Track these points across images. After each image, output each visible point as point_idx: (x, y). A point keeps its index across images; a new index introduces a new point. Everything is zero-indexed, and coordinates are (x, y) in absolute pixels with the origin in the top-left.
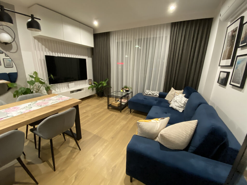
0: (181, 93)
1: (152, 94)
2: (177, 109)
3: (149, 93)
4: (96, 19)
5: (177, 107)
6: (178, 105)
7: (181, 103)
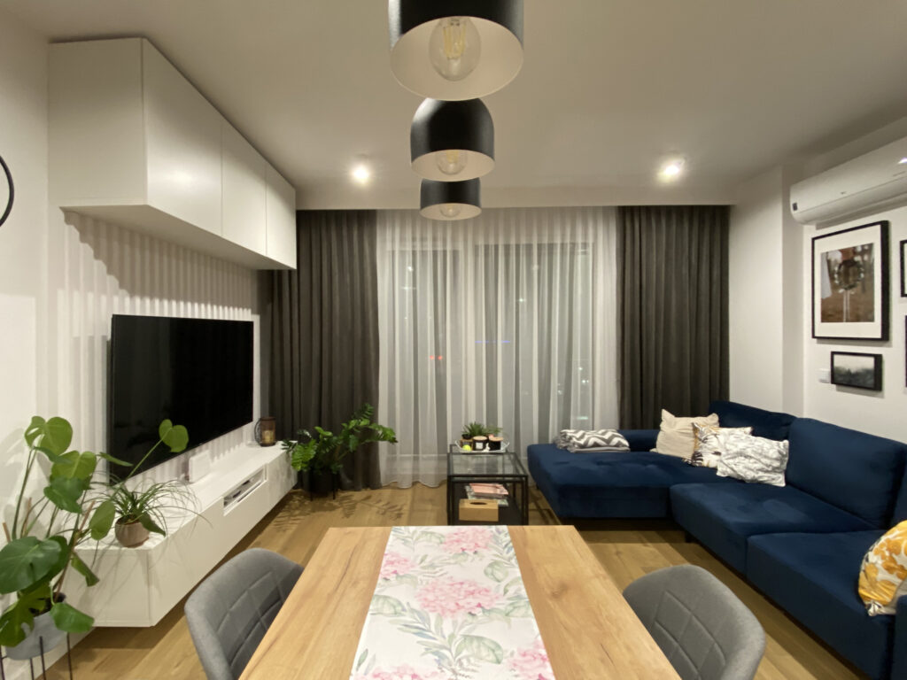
0: (715, 424)
1: (603, 443)
2: (765, 479)
3: (591, 442)
4: (363, 157)
5: (761, 474)
6: (759, 466)
7: (766, 457)
